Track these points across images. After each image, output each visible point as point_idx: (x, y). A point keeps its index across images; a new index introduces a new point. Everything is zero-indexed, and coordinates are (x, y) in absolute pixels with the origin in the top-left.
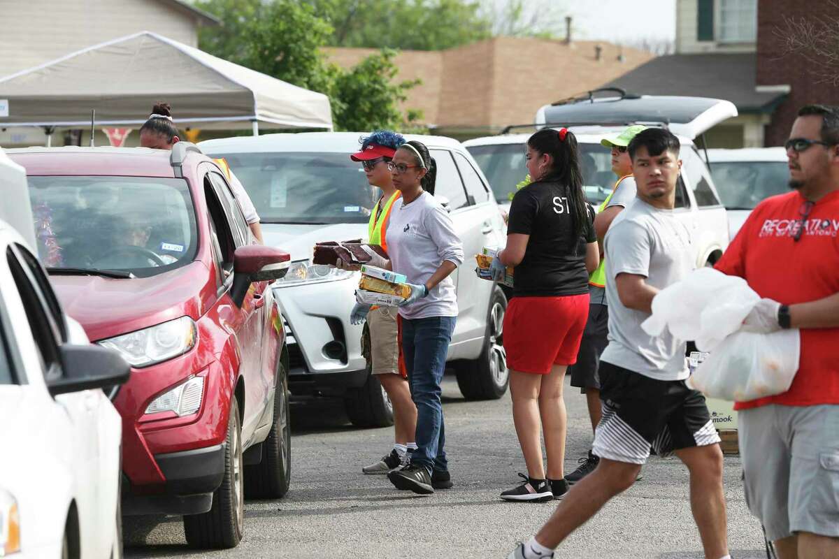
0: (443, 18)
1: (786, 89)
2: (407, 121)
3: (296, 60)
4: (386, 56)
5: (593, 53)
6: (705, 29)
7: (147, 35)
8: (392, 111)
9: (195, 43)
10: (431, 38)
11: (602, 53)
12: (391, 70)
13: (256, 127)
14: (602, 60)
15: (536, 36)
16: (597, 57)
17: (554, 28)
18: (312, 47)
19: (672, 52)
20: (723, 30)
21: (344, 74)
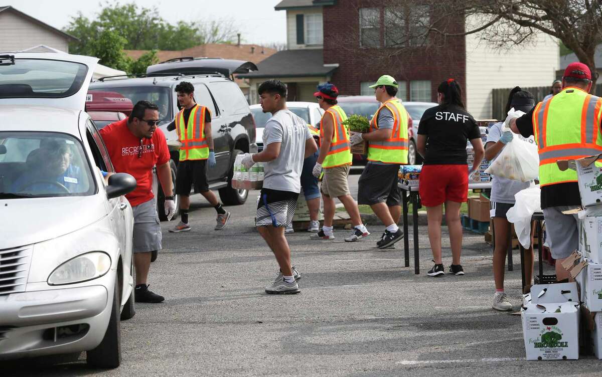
0: (181, 35)
1: (337, 65)
3: (111, 56)
4: (154, 53)
5: (251, 50)
6: (300, 39)
7: (42, 46)
9: (68, 51)
10: (176, 45)
11: (254, 50)
12: (156, 59)
14: (254, 54)
15: (225, 43)
16: (252, 52)
17: (233, 39)
18: (118, 50)
19: (286, 49)
20: (308, 38)
21: (134, 62)
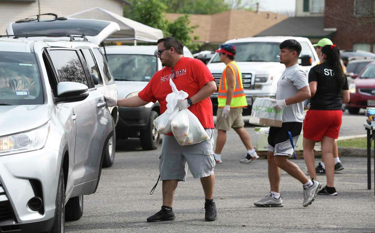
1: (335, 29)
2: (193, 40)
3: (154, 18)
4: (186, 17)
5: (266, 16)
6: (306, 7)
7: (98, 9)
8: (188, 36)
9: (121, 12)
10: (208, 10)
11: (270, 16)
12: (188, 22)
13: (135, 42)
14: (269, 19)
15: (246, 10)
17: (253, 6)
18: (159, 13)
19: (293, 15)
20: (312, 7)
21: (171, 23)
